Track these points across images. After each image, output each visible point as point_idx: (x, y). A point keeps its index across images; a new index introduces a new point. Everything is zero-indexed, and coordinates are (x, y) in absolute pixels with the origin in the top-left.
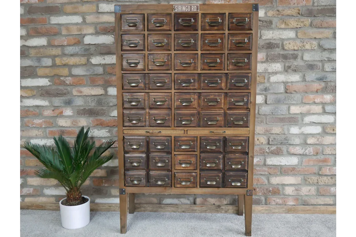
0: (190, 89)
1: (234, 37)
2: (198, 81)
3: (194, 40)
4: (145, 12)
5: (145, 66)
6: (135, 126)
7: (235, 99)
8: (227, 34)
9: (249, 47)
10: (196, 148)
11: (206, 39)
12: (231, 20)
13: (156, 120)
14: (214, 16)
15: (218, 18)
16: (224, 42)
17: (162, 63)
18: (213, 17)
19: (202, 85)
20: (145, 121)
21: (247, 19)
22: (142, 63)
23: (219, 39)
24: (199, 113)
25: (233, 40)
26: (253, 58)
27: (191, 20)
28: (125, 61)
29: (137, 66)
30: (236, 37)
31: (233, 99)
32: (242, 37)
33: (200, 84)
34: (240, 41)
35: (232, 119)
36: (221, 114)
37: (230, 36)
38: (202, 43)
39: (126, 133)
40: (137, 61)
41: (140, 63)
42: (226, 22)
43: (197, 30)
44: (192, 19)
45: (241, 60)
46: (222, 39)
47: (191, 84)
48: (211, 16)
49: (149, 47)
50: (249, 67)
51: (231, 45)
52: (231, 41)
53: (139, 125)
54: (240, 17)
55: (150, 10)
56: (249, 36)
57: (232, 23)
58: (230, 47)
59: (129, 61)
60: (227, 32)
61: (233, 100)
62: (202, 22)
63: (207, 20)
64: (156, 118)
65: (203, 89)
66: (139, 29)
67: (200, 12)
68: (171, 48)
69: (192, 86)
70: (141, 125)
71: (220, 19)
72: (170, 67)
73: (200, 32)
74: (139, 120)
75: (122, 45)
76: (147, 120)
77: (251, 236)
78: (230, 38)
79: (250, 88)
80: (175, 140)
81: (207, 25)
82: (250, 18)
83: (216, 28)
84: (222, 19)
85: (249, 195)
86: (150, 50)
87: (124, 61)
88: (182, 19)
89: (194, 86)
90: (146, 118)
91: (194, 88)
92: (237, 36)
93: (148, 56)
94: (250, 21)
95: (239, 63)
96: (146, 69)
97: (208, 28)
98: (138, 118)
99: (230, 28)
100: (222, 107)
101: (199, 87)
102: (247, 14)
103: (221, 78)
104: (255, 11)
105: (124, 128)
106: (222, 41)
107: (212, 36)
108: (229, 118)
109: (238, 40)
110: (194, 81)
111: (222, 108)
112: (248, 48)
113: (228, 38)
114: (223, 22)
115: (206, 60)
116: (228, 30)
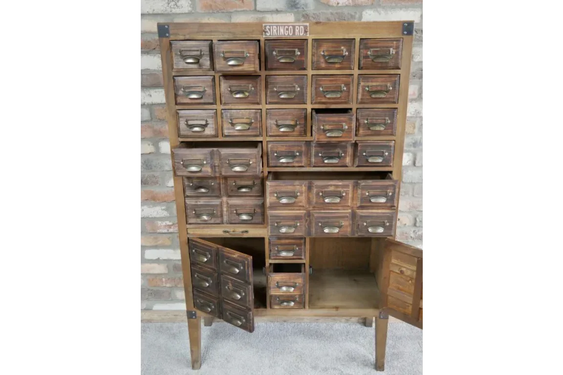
0: (294, 167)
1: (368, 82)
2: (308, 154)
3: (299, 87)
4: (212, 36)
5: (217, 130)
6: (205, 223)
7: (372, 192)
8: (356, 76)
9: (394, 98)
10: (303, 254)
11: (320, 86)
12: (365, 52)
13: (239, 214)
14: (334, 45)
15: (342, 47)
16: (351, 89)
17: (245, 125)
18: (333, 47)
19: (313, 160)
20: (222, 216)
21: (391, 49)
22: (212, 126)
23: (343, 85)
24: (309, 214)
25: (366, 86)
26: (399, 116)
27: (295, 51)
28: (183, 122)
29: (204, 130)
30: (372, 82)
31: (368, 192)
32: (382, 82)
33: (310, 158)
34: (379, 88)
35: (365, 224)
36: (347, 217)
37: (361, 79)
38: (314, 92)
39: (192, 233)
40: (204, 123)
41: (208, 126)
42: (356, 56)
43: (305, 69)
44: (297, 50)
45: (379, 121)
46: (347, 85)
47: (296, 159)
48: (330, 44)
49: (223, 99)
50: (392, 132)
51: (363, 95)
52: (364, 89)
53: (212, 221)
54: (380, 47)
55: (222, 32)
56: (393, 79)
57: (367, 57)
58: (362, 99)
59: (190, 123)
60: (356, 72)
61: (367, 194)
62: (313, 55)
63: (323, 51)
64: (239, 212)
65: (314, 167)
66: (204, 67)
67: (310, 37)
68: (260, 100)
69: (297, 162)
70: (216, 222)
71: (345, 50)
72: (260, 132)
73: (310, 72)
74: (212, 215)
75: (176, 96)
76: (225, 213)
77: (383, 370)
78: (362, 84)
79: (391, 164)
80: (270, 243)
81: (322, 60)
82: (397, 48)
83: (337, 66)
84: (350, 51)
85: (383, 318)
86: (225, 104)
87: (181, 122)
88: (278, 51)
89: (301, 162)
90: (222, 211)
91: (300, 165)
92: (373, 80)
93: (222, 114)
94: (397, 53)
95: (375, 125)
96: (220, 134)
97: (323, 65)
98: (211, 212)
99: (362, 65)
100: (349, 204)
101: (309, 163)
102: (392, 40)
103: (344, 148)
104: (407, 34)
105: (188, 226)
106: (349, 89)
107: (331, 81)
108: (360, 223)
109: (377, 86)
110: (300, 155)
111: (348, 206)
112: (391, 100)
113: (358, 84)
114: (350, 56)
115: (323, 126)
116: (359, 69)
